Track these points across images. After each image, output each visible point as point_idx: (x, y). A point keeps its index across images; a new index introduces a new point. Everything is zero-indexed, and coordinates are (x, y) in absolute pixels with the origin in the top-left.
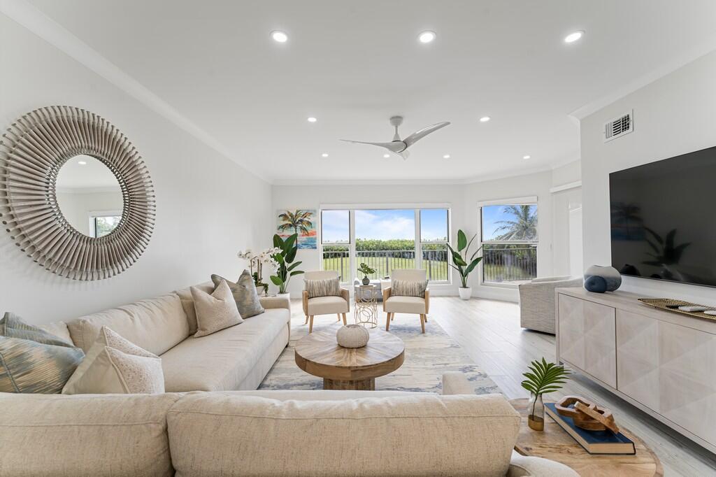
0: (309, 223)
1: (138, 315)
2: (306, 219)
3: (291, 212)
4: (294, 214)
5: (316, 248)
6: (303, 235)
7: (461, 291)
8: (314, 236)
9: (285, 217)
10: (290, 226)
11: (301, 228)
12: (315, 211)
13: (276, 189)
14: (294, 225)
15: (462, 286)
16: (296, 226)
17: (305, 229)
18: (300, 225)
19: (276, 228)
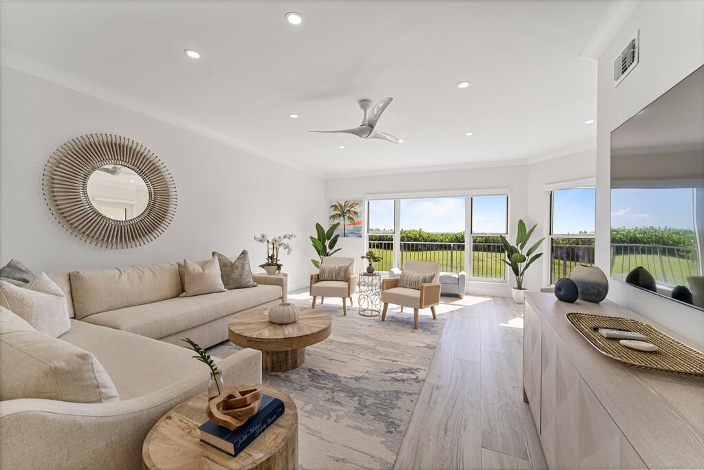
0: (356, 213)
1: (128, 275)
2: (353, 209)
3: (340, 203)
4: (343, 205)
5: (361, 237)
6: (350, 225)
7: (515, 292)
8: (360, 225)
9: (335, 207)
10: (340, 215)
11: (349, 218)
12: (361, 201)
13: (330, 181)
14: (343, 215)
15: (517, 286)
16: (344, 216)
17: (352, 219)
18: (348, 215)
19: (328, 218)
